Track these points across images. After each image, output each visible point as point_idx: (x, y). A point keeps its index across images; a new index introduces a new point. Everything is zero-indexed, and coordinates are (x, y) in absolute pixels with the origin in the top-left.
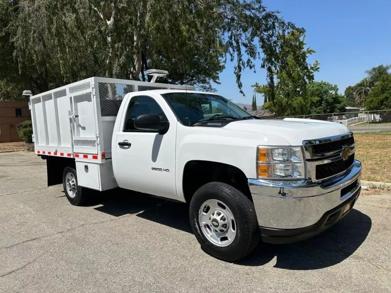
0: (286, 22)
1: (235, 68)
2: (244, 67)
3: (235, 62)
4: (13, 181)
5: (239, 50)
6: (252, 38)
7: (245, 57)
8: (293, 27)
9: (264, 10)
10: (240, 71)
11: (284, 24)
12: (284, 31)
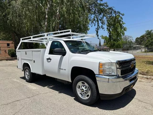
0: (117, 11)
1: (96, 29)
2: (100, 29)
3: (96, 26)
4: (7, 73)
5: (98, 22)
6: (103, 17)
7: (100, 25)
8: (119, 13)
9: (108, 6)
10: (98, 30)
11: (116, 12)
12: (116, 15)
